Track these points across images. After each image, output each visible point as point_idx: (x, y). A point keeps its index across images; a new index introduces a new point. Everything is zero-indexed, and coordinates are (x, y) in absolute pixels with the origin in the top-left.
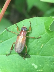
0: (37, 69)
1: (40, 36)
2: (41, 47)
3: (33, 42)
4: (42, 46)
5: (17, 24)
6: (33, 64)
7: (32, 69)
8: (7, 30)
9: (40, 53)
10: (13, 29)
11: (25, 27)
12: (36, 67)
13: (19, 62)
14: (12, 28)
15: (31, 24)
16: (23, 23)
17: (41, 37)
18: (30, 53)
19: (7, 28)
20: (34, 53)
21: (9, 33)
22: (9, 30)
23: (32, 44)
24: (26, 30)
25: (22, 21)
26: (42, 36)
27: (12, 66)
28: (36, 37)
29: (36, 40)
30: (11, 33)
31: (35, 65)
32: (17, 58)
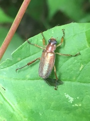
0: (73, 103)
1: (78, 53)
2: (80, 69)
3: (67, 61)
4: (82, 67)
5: (43, 33)
6: (67, 96)
7: (65, 102)
8: (29, 42)
9: (78, 78)
10: (38, 40)
12: (71, 100)
13: (46, 92)
14: (36, 40)
16: (53, 32)
17: (80, 54)
18: (62, 78)
19: (29, 40)
20: (68, 78)
21: (31, 46)
22: (32, 43)
24: (55, 44)
25: (51, 29)
26: (81, 52)
27: (35, 97)
28: (73, 53)
29: (73, 58)
30: (35, 47)
31: (69, 96)
32: (43, 86)
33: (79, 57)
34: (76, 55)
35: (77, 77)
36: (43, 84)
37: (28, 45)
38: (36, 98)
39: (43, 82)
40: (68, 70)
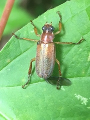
2: (89, 60)
3: (70, 52)
6: (78, 97)
7: (78, 105)
8: (16, 37)
9: (89, 71)
10: (28, 32)
12: (85, 101)
13: (50, 96)
14: (25, 32)
15: (60, 16)
16: (45, 19)
18: (68, 75)
19: (15, 34)
20: (75, 73)
21: (20, 41)
22: (20, 37)
23: (70, 56)
24: (52, 31)
25: (42, 15)
26: (85, 37)
28: (75, 40)
29: (76, 46)
30: (25, 42)
31: (81, 97)
32: (45, 90)
33: (84, 44)
34: (80, 43)
35: (86, 70)
36: (44, 87)
37: (16, 40)
38: (39, 106)
39: (45, 83)
40: (73, 63)
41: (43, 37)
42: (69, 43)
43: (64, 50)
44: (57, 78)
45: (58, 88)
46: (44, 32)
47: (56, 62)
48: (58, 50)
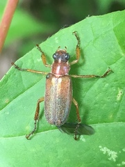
0: (119, 160)
2: (118, 98)
3: (92, 88)
4: (120, 94)
6: (104, 150)
7: (104, 162)
8: (17, 67)
9: (118, 115)
10: (33, 61)
11: (62, 52)
12: (113, 155)
13: (65, 149)
14: (30, 61)
16: (57, 42)
18: (90, 120)
19: (16, 63)
20: (100, 117)
21: (23, 74)
22: (23, 68)
23: (92, 94)
24: (67, 59)
25: (53, 37)
26: (113, 67)
27: (47, 162)
28: (98, 72)
29: (100, 81)
30: (30, 74)
31: (108, 150)
32: (57, 140)
33: (111, 77)
34: (105, 75)
35: (115, 113)
38: (50, 163)
39: (57, 132)
40: (96, 103)
41: (54, 69)
42: (90, 76)
43: (84, 85)
44: (74, 124)
45: (76, 139)
46: (56, 62)
47: (73, 103)
48: (76, 86)
